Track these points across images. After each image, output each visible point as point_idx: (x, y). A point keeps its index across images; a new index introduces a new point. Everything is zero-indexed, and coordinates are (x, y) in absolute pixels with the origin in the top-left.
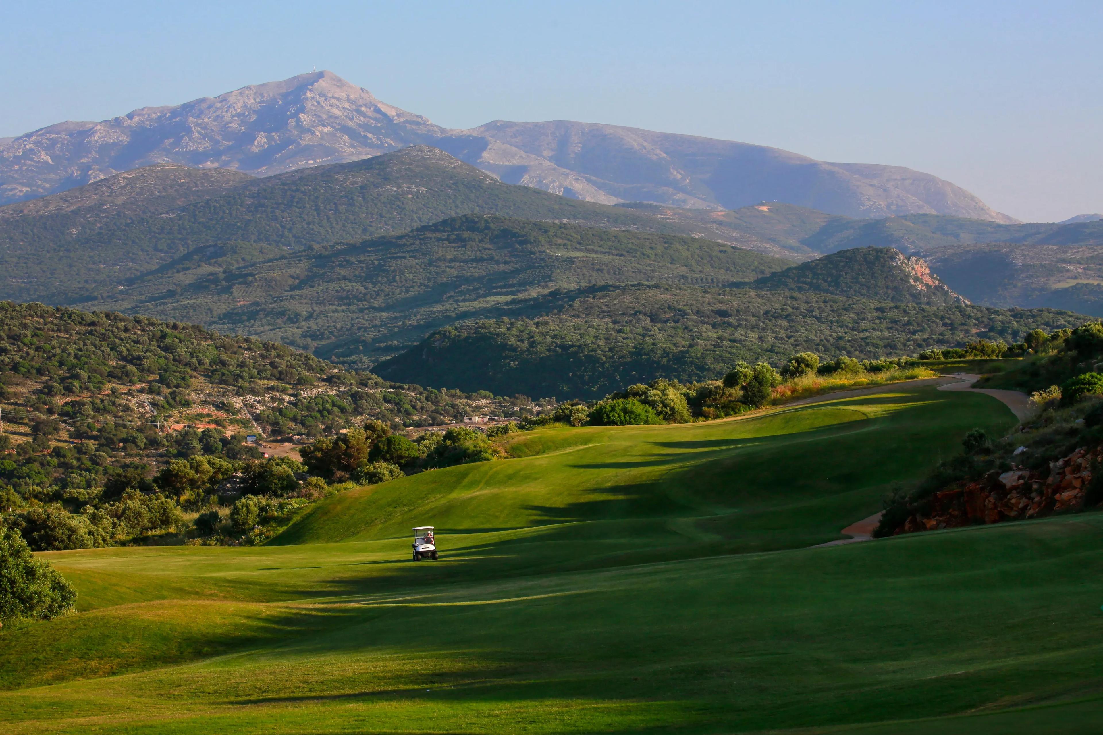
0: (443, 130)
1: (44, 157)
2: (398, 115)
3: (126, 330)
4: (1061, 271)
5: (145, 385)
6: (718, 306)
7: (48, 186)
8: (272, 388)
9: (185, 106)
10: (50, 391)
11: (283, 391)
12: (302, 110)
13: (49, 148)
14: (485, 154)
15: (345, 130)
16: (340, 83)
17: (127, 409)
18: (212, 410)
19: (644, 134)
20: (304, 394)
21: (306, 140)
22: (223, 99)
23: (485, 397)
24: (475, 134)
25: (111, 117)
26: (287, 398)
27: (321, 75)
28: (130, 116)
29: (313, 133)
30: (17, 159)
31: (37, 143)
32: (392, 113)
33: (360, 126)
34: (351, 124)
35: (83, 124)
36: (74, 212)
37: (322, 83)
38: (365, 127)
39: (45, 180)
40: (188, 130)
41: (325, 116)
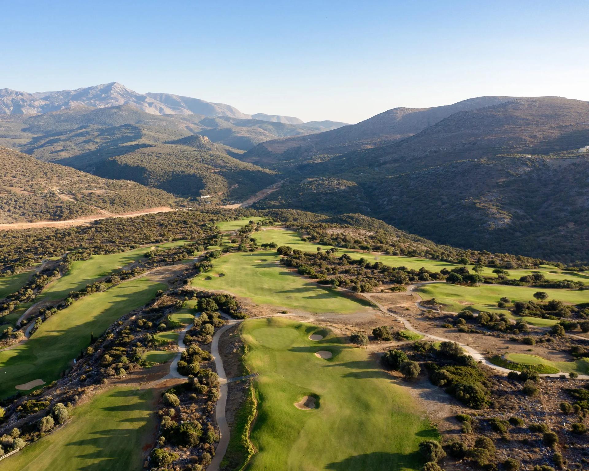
0: (138, 94)
1: (61, 97)
9: (89, 88)
12: (112, 90)
13: (62, 95)
15: (120, 94)
16: (119, 84)
18: (56, 184)
19: (176, 96)
21: (112, 96)
22: (96, 87)
25: (75, 89)
27: (115, 83)
28: (78, 89)
30: (56, 97)
31: (60, 94)
32: (129, 91)
35: (69, 90)
37: (115, 84)
38: (124, 93)
40: (89, 93)
41: (116, 91)
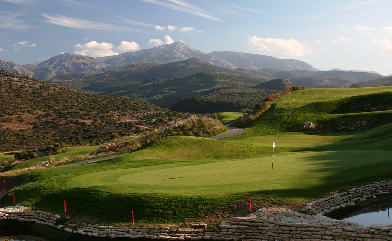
0: (203, 53)
2: (194, 50)
3: (117, 100)
4: (323, 81)
5: (118, 112)
6: (243, 92)
7: (123, 65)
8: (143, 112)
10: (98, 113)
11: (146, 112)
12: (175, 49)
13: (124, 57)
14: (212, 58)
15: (183, 53)
16: (182, 44)
17: (113, 116)
19: (244, 54)
20: (150, 113)
21: (176, 55)
23: (186, 113)
24: (210, 54)
26: (146, 114)
27: (178, 42)
29: (177, 54)
31: (121, 57)
33: (186, 52)
34: (184, 52)
36: (126, 71)
37: (179, 44)
39: (123, 64)
41: (179, 51)
